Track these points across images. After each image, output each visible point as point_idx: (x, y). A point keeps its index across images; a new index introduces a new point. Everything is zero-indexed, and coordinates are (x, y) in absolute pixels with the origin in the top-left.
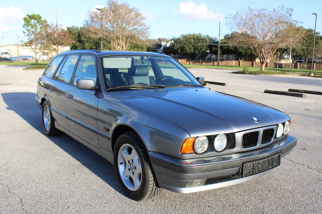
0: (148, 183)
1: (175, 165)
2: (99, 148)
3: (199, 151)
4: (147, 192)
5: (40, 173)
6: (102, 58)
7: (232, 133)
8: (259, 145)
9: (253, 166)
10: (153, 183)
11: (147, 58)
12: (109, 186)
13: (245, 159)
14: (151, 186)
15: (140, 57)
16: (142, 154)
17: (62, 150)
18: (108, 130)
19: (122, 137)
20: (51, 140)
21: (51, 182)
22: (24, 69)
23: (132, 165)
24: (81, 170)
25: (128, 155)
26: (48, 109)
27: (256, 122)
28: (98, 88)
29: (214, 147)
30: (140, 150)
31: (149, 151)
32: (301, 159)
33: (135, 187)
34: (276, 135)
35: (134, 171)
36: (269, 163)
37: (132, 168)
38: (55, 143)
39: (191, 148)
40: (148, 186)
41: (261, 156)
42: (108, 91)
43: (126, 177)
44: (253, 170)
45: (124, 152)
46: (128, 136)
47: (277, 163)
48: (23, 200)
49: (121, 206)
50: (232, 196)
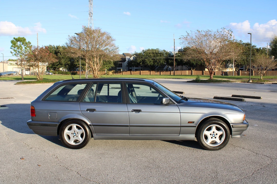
21: (89, 163)
22: (15, 84)
32: (239, 144)
48: (79, 173)
49: (137, 173)
50: (198, 165)
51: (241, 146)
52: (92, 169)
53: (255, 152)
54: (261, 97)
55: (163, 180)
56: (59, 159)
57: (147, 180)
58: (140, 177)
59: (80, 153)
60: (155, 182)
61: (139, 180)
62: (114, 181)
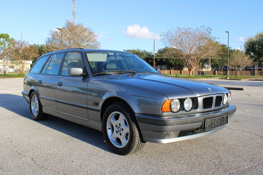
0: (135, 138)
1: (158, 120)
2: (88, 120)
3: (175, 110)
4: (134, 146)
5: (40, 142)
6: (86, 53)
7: (196, 97)
8: (213, 107)
9: (211, 122)
10: (138, 138)
11: (119, 54)
12: (98, 148)
13: (206, 116)
14: (137, 141)
15: (114, 53)
16: (129, 117)
17: (51, 128)
18: (97, 104)
19: (111, 107)
20: (39, 123)
21: (52, 148)
23: (120, 127)
24: (72, 140)
25: (115, 121)
26: (36, 98)
27: (210, 91)
28: (86, 74)
29: (184, 107)
30: (128, 114)
31: (136, 113)
33: (122, 145)
34: (223, 102)
35: (121, 132)
36: (221, 120)
37: (120, 130)
38: (44, 125)
39: (169, 108)
40: (135, 141)
41: (216, 115)
42: (94, 76)
43: (113, 138)
44: (211, 125)
45: (112, 119)
46: (116, 106)
47: (226, 121)
48: (34, 159)
49: (113, 159)
50: (193, 150)
51: (239, 130)
52: (54, 155)
53: (258, 135)
54: (244, 89)
55: (149, 168)
56: (14, 143)
57: (127, 169)
58: (118, 164)
59: (42, 137)
60: (138, 171)
61: (116, 169)
62: (80, 169)
